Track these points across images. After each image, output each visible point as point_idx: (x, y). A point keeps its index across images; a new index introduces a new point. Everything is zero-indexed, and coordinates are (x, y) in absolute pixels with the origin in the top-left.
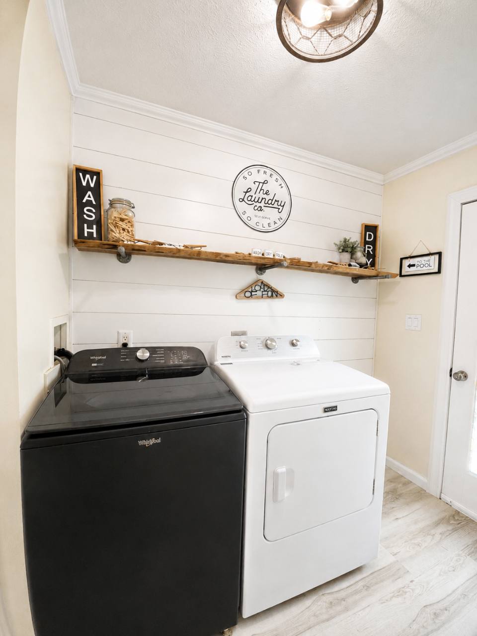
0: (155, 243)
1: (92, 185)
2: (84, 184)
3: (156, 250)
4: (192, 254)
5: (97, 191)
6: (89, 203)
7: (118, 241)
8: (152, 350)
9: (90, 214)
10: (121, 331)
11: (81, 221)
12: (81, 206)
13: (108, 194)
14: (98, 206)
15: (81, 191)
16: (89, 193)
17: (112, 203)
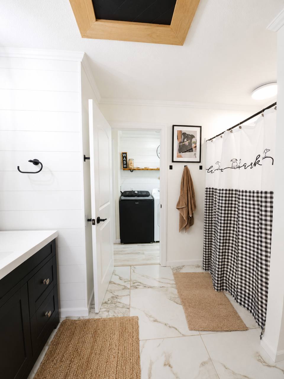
0: (137, 168)
1: (125, 156)
2: (124, 156)
3: (139, 169)
4: (147, 169)
5: (126, 157)
6: (125, 160)
7: (131, 168)
8: (138, 191)
9: (125, 162)
10: (132, 188)
11: (123, 164)
12: (123, 161)
13: (128, 158)
14: (126, 161)
15: (123, 157)
16: (125, 158)
17: (129, 159)
